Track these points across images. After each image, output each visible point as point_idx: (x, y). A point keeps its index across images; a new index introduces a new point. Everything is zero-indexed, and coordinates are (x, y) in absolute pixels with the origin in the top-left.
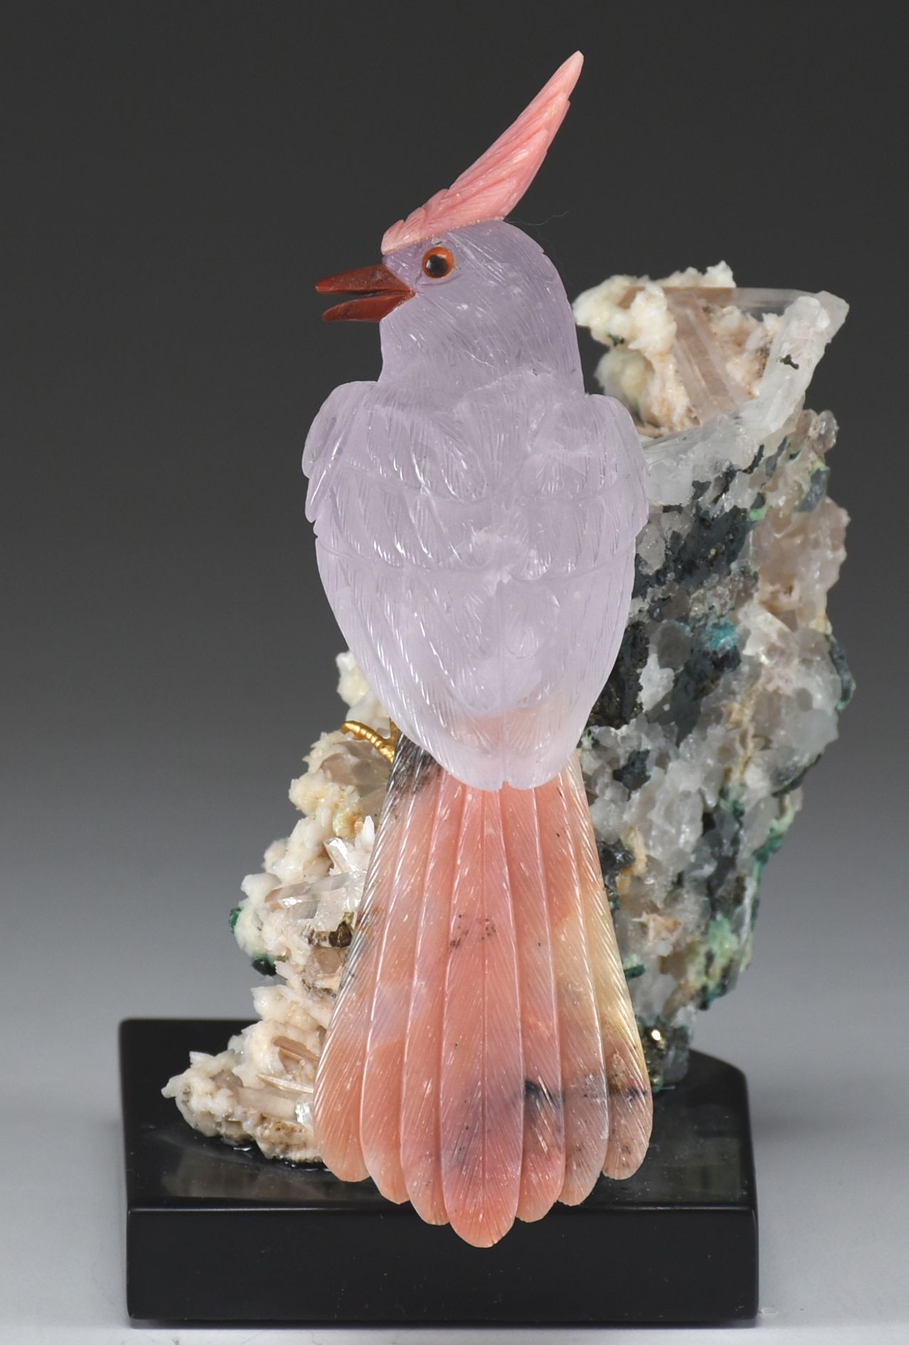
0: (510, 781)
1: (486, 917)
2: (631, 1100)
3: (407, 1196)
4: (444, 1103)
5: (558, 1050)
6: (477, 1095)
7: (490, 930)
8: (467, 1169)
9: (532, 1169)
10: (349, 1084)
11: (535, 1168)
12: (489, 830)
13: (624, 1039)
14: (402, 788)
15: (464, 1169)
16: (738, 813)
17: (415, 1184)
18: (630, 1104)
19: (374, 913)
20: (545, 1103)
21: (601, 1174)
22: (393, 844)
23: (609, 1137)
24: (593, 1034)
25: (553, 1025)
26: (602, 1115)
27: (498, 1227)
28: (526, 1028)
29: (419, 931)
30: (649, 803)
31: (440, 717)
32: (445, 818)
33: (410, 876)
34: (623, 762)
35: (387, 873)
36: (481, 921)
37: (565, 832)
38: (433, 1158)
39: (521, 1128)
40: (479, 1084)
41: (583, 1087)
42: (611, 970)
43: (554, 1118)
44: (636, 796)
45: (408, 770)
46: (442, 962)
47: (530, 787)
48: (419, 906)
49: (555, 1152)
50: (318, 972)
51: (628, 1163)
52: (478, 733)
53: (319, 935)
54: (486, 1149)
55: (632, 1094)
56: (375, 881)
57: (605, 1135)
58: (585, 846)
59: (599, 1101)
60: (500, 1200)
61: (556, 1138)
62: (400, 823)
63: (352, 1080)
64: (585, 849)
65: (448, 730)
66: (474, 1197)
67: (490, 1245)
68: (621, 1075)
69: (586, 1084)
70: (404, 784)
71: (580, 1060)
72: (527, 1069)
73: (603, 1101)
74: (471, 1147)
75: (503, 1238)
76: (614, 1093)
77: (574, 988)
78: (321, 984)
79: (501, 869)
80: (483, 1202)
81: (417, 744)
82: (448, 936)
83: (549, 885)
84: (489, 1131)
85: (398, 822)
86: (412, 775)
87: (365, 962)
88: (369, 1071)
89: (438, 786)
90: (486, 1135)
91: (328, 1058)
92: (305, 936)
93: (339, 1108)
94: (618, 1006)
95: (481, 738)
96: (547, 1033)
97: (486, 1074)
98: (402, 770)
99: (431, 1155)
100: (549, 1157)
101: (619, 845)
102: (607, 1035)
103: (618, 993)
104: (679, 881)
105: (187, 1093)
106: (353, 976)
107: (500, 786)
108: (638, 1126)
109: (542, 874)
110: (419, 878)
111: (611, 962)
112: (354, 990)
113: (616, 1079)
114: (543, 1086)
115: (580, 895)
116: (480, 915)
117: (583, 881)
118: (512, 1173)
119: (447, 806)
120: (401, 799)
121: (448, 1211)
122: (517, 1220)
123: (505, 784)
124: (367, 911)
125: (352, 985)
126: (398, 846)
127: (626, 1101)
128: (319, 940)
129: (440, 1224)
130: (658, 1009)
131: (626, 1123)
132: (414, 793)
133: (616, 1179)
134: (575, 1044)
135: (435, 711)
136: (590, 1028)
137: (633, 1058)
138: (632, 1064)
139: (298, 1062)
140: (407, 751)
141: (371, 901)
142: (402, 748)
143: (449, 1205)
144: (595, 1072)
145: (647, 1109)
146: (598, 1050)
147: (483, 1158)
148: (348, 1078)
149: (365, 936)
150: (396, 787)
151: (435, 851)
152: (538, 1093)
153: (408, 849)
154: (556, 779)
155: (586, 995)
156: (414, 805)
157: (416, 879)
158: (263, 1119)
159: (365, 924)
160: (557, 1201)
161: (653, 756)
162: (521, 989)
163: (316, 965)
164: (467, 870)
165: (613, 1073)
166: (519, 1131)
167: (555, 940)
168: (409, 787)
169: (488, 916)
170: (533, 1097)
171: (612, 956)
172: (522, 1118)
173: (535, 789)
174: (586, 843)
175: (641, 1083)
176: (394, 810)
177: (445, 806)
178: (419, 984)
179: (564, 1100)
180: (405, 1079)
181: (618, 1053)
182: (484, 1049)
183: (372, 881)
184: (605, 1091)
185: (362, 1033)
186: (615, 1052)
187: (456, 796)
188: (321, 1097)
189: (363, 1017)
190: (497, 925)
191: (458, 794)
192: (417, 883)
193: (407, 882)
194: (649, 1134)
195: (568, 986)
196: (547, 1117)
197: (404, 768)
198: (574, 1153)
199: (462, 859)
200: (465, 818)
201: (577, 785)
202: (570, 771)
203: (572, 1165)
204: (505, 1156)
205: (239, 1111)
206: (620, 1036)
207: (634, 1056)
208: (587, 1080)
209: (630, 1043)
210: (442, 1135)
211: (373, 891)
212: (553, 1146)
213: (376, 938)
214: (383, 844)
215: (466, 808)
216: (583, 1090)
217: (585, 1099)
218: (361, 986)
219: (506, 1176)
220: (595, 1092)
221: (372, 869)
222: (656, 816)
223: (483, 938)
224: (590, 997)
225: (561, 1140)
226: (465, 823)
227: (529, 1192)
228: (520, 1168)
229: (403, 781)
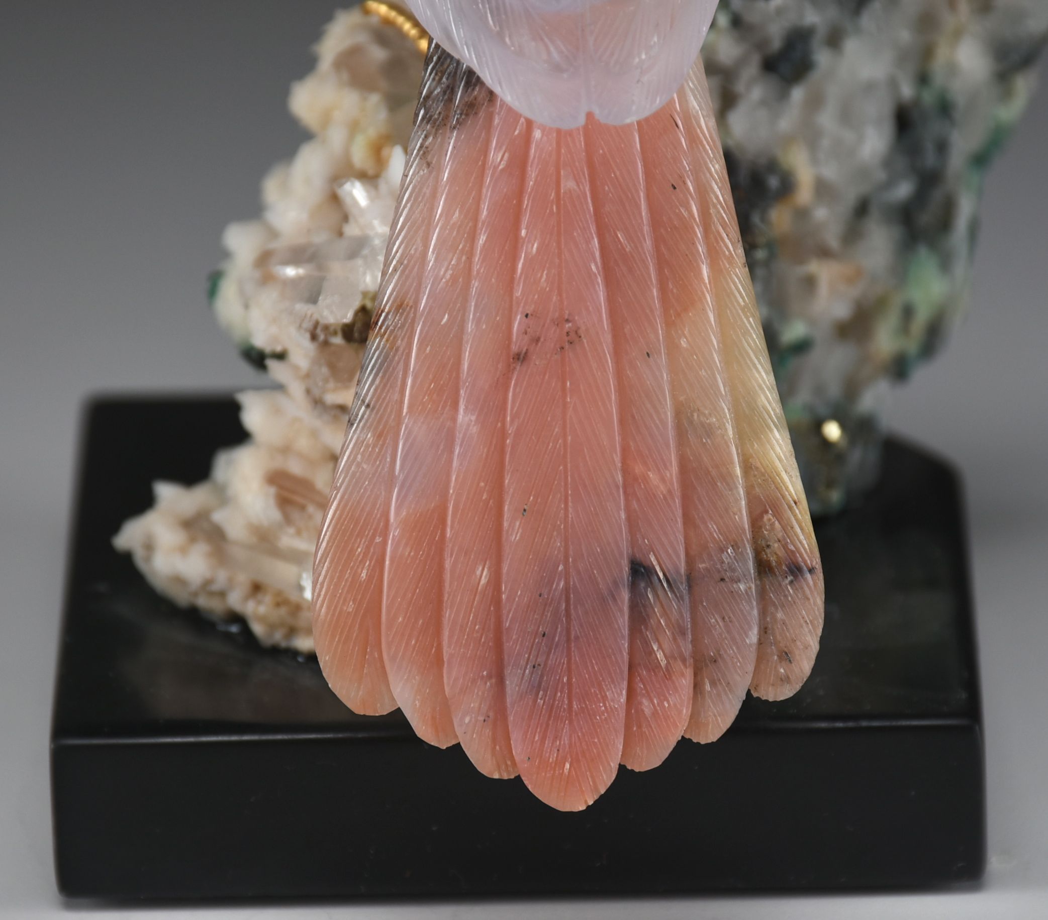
0: (597, 112)
1: (566, 317)
2: (791, 582)
3: (456, 737)
4: (507, 598)
5: (679, 513)
6: (558, 584)
7: (573, 335)
8: (545, 695)
9: (644, 692)
10: (365, 572)
11: (647, 692)
12: (569, 184)
13: (779, 491)
14: (436, 120)
15: (540, 696)
16: (945, 108)
17: (467, 720)
18: (789, 587)
19: (397, 310)
20: (660, 592)
21: (749, 693)
22: (425, 205)
23: (759, 640)
24: (732, 487)
25: (671, 475)
26: (748, 608)
27: (594, 782)
28: (630, 482)
29: (465, 338)
30: (815, 103)
31: (489, 15)
32: (501, 167)
33: (451, 255)
34: (776, 44)
35: (416, 250)
36: (560, 322)
37: (684, 183)
38: (494, 680)
39: (626, 632)
40: (561, 568)
41: (719, 566)
42: (757, 388)
43: (675, 615)
44: (798, 94)
45: (445, 92)
46: (502, 384)
47: (628, 121)
48: (466, 300)
49: (678, 666)
50: (326, 381)
51: (788, 677)
52: (546, 39)
53: (326, 328)
54: (573, 667)
55: (792, 573)
56: (398, 262)
57: (753, 637)
58: (715, 201)
59: (742, 587)
60: (596, 740)
61: (678, 647)
62: (434, 173)
63: (369, 565)
64: (715, 206)
65: (500, 35)
66: (556, 738)
67: (582, 807)
68: (776, 545)
69: (723, 562)
70: (440, 113)
71: (713, 527)
72: (633, 543)
73: (747, 586)
74: (550, 662)
75: (602, 796)
76: (765, 572)
77: (702, 419)
78: (333, 398)
79: (588, 241)
80: (570, 745)
81: (456, 56)
82: (509, 346)
83: (662, 263)
84: (577, 638)
85: (430, 173)
86: (451, 100)
87: (385, 386)
88: (394, 552)
89: (490, 118)
90: (573, 645)
91: (333, 530)
92: (306, 330)
93: (351, 607)
94: (769, 441)
95: (552, 49)
96: (662, 487)
97: (571, 553)
98: (436, 92)
99: (490, 677)
100: (668, 674)
101: (773, 166)
102: (752, 487)
103: (769, 421)
104: (862, 209)
105: (150, 547)
106: (368, 406)
107: (582, 121)
108: (802, 621)
109: (650, 248)
110: (464, 258)
111: (757, 375)
112: (370, 428)
113: (768, 551)
114: (658, 569)
115: (709, 277)
116: (557, 314)
117: (714, 254)
118: (613, 701)
119: (504, 148)
120: (435, 137)
121: (517, 758)
122: (622, 768)
123: (590, 116)
124: (387, 308)
125: (367, 421)
126: (432, 209)
127: (783, 584)
128: (326, 335)
129: (505, 777)
130: (834, 390)
131: (784, 617)
132: (454, 128)
133: (771, 700)
134: (705, 503)
135: (480, 6)
136: (727, 478)
137: (793, 519)
138: (792, 528)
139: (303, 508)
140: (442, 64)
141: (393, 290)
142: (435, 59)
143: (519, 751)
144: (736, 544)
145: (815, 593)
146: (740, 510)
147: (569, 679)
148: (363, 562)
149: (385, 346)
150: (427, 119)
151: (487, 216)
152: (649, 578)
153: (447, 213)
154: (671, 102)
155: (719, 428)
156: (454, 147)
157: (459, 259)
158: (257, 588)
159: (384, 328)
160: (683, 737)
161: (821, 32)
162: (622, 422)
163: (325, 370)
164: (535, 246)
165: (763, 543)
166: (623, 637)
167: (672, 347)
168: (447, 117)
169: (569, 314)
170: (642, 585)
171: (759, 367)
172: (626, 617)
173: (639, 123)
174: (717, 198)
175: (805, 555)
176: (424, 153)
177: (501, 148)
178: (467, 419)
179: (690, 587)
180: (448, 564)
181: (770, 512)
182: (566, 516)
183: (394, 262)
184: (752, 571)
185: (383, 493)
186: (767, 512)
187: (517, 133)
188: (324, 590)
189: (383, 469)
190: (583, 328)
191: (520, 131)
192: (462, 266)
193: (446, 264)
194: (819, 632)
195: (692, 416)
196: (665, 614)
197: (438, 90)
198: (707, 666)
199: (527, 228)
200: (531, 166)
201: (701, 109)
202: (691, 90)
203: (704, 684)
204: (602, 675)
205: (222, 577)
206: (773, 486)
207: (795, 516)
208: (724, 556)
209: (789, 497)
210: (507, 645)
211: (396, 277)
212: (675, 659)
213: (401, 349)
214: (409, 205)
215: (533, 151)
216: (719, 572)
217: (722, 584)
218: (379, 422)
219: (605, 705)
220: (736, 574)
221: (394, 244)
222: (827, 119)
223: (562, 348)
224: (726, 430)
225: (687, 648)
226: (532, 174)
227: (640, 727)
228: (624, 692)
229: (438, 109)
